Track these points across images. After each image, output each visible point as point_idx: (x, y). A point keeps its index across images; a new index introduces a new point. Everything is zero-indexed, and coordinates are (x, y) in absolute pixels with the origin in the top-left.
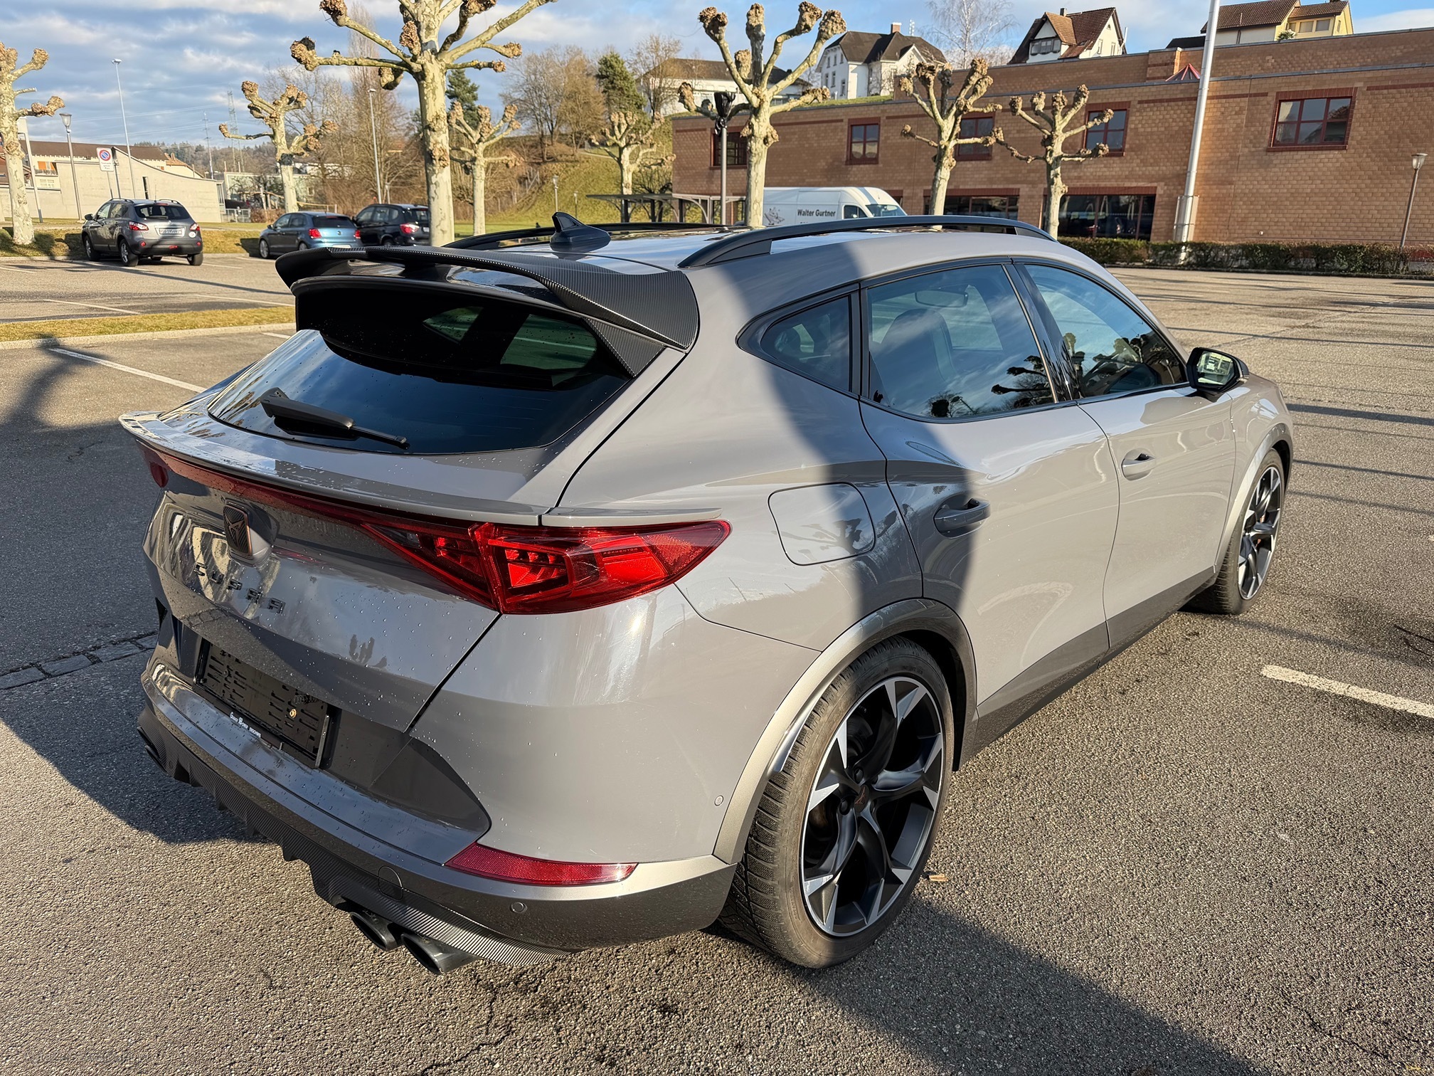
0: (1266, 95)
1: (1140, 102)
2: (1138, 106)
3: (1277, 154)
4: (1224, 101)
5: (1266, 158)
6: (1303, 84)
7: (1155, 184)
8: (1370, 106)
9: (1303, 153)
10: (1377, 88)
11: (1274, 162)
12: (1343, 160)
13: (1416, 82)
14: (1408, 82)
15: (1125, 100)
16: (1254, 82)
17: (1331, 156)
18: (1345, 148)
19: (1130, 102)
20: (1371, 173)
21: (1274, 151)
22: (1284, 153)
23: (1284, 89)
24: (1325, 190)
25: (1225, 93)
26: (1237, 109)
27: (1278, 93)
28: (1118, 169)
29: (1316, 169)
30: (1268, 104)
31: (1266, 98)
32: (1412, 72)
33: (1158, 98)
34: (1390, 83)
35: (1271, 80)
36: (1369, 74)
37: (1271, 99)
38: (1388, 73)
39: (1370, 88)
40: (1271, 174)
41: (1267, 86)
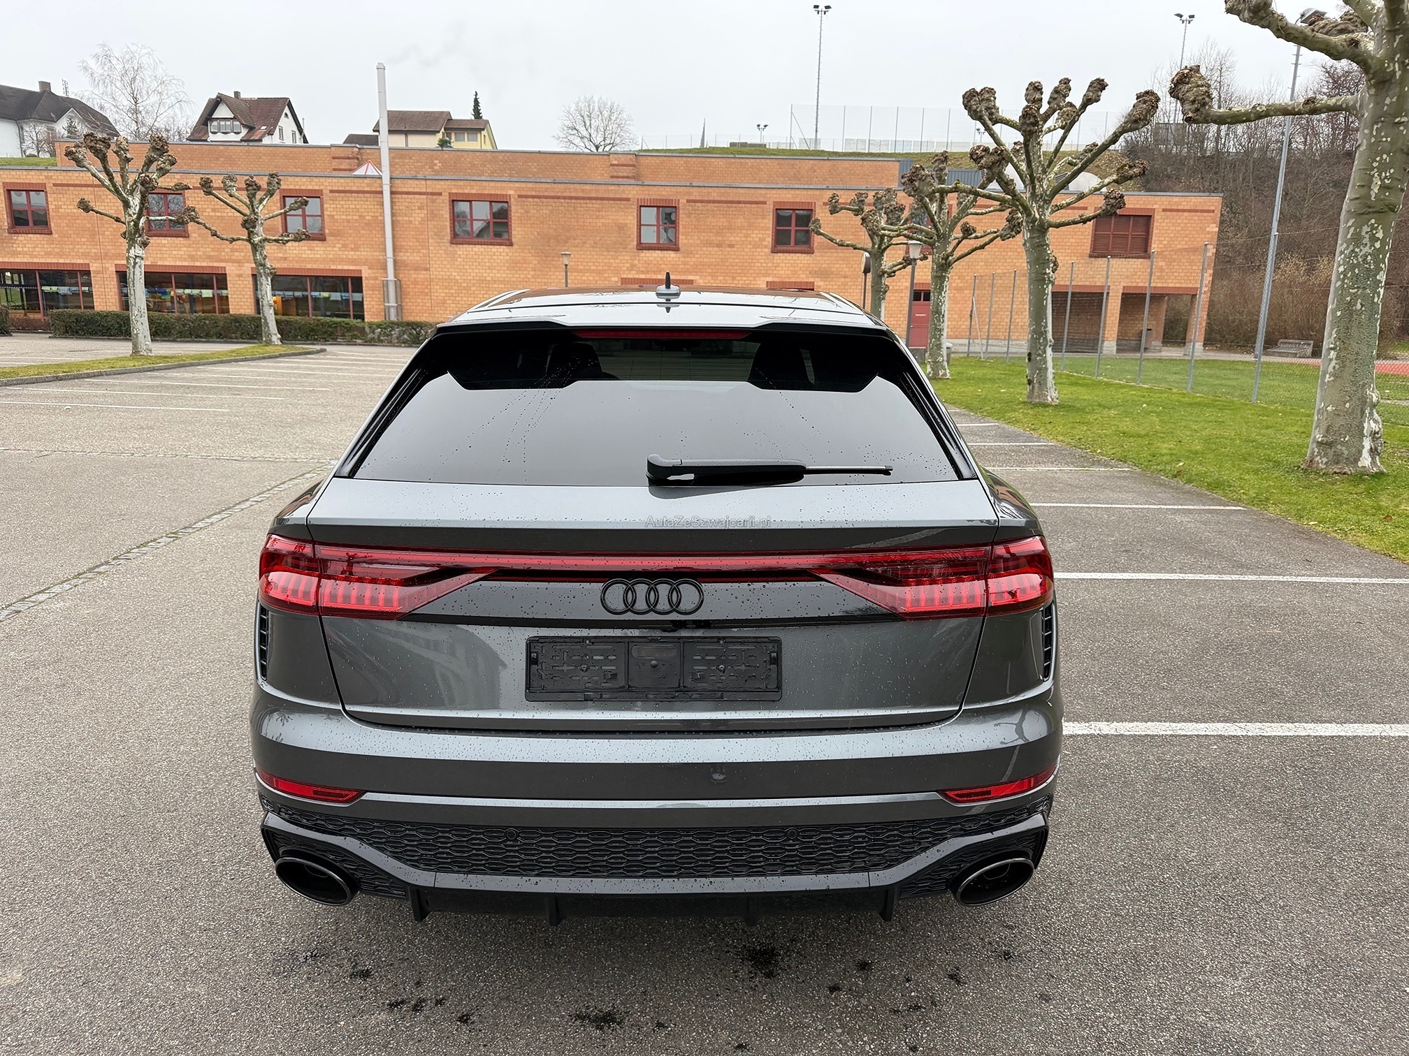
0: (440, 194)
1: (331, 191)
2: (331, 194)
3: (459, 246)
4: (404, 196)
5: (451, 249)
6: (469, 188)
7: (358, 268)
8: (523, 211)
9: (480, 246)
10: (527, 197)
11: (459, 252)
12: (511, 254)
13: (552, 194)
14: (546, 194)
15: (317, 188)
16: (428, 182)
17: (502, 250)
18: (510, 245)
19: (322, 190)
20: (533, 265)
21: (456, 243)
22: (465, 246)
23: (454, 191)
25: (403, 190)
26: (419, 205)
27: (449, 193)
28: (322, 252)
29: (492, 261)
30: (443, 202)
31: (441, 197)
32: (547, 186)
33: (348, 188)
34: (534, 194)
35: (442, 183)
36: (517, 185)
37: (445, 198)
38: (530, 185)
39: (520, 196)
40: (456, 263)
41: (440, 187)
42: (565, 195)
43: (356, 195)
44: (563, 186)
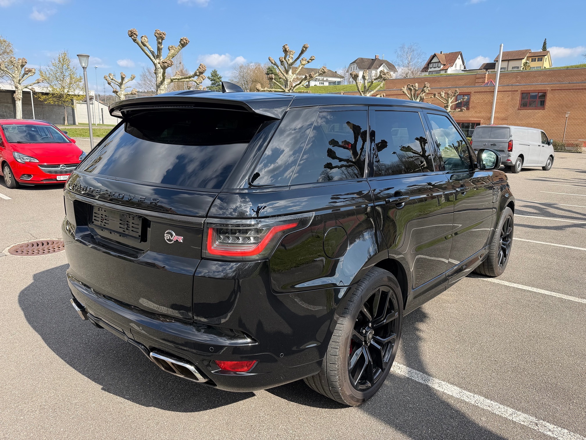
0: (517, 91)
1: (474, 92)
2: (474, 94)
3: (521, 110)
4: (503, 92)
5: (518, 112)
6: (530, 88)
7: (480, 119)
8: (552, 95)
9: (530, 110)
10: (554, 90)
11: (521, 113)
12: (544, 113)
13: (567, 88)
14: (564, 88)
15: (469, 91)
16: (513, 87)
17: (540, 111)
18: (544, 109)
19: (471, 92)
20: (553, 117)
21: (521, 109)
22: (524, 110)
23: (523, 89)
24: (538, 123)
25: (503, 90)
26: (508, 95)
27: (521, 90)
28: (467, 114)
29: (535, 116)
30: (518, 94)
31: (517, 92)
32: (566, 85)
33: (481, 91)
34: (559, 88)
35: (519, 86)
36: (551, 85)
37: (519, 92)
38: (557, 85)
39: (552, 90)
40: (519, 117)
41: (518, 88)
42: (573, 88)
43: (483, 93)
44: (573, 85)
